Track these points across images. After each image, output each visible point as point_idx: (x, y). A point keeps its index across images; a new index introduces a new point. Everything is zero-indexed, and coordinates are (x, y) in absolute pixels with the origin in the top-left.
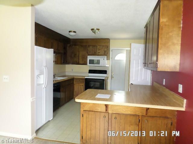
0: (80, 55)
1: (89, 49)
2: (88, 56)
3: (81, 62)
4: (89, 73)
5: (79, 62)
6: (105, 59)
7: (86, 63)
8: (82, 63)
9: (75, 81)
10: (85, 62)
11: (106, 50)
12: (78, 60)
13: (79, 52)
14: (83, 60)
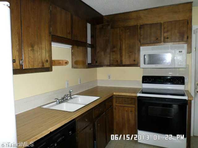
0: (124, 47)
1: (142, 32)
2: (141, 48)
3: (125, 60)
4: (143, 82)
5: (121, 61)
6: (185, 51)
7: (136, 63)
8: (128, 63)
9: (116, 102)
10: (134, 61)
11: (185, 29)
12: (119, 56)
13: (121, 40)
14: (130, 56)
